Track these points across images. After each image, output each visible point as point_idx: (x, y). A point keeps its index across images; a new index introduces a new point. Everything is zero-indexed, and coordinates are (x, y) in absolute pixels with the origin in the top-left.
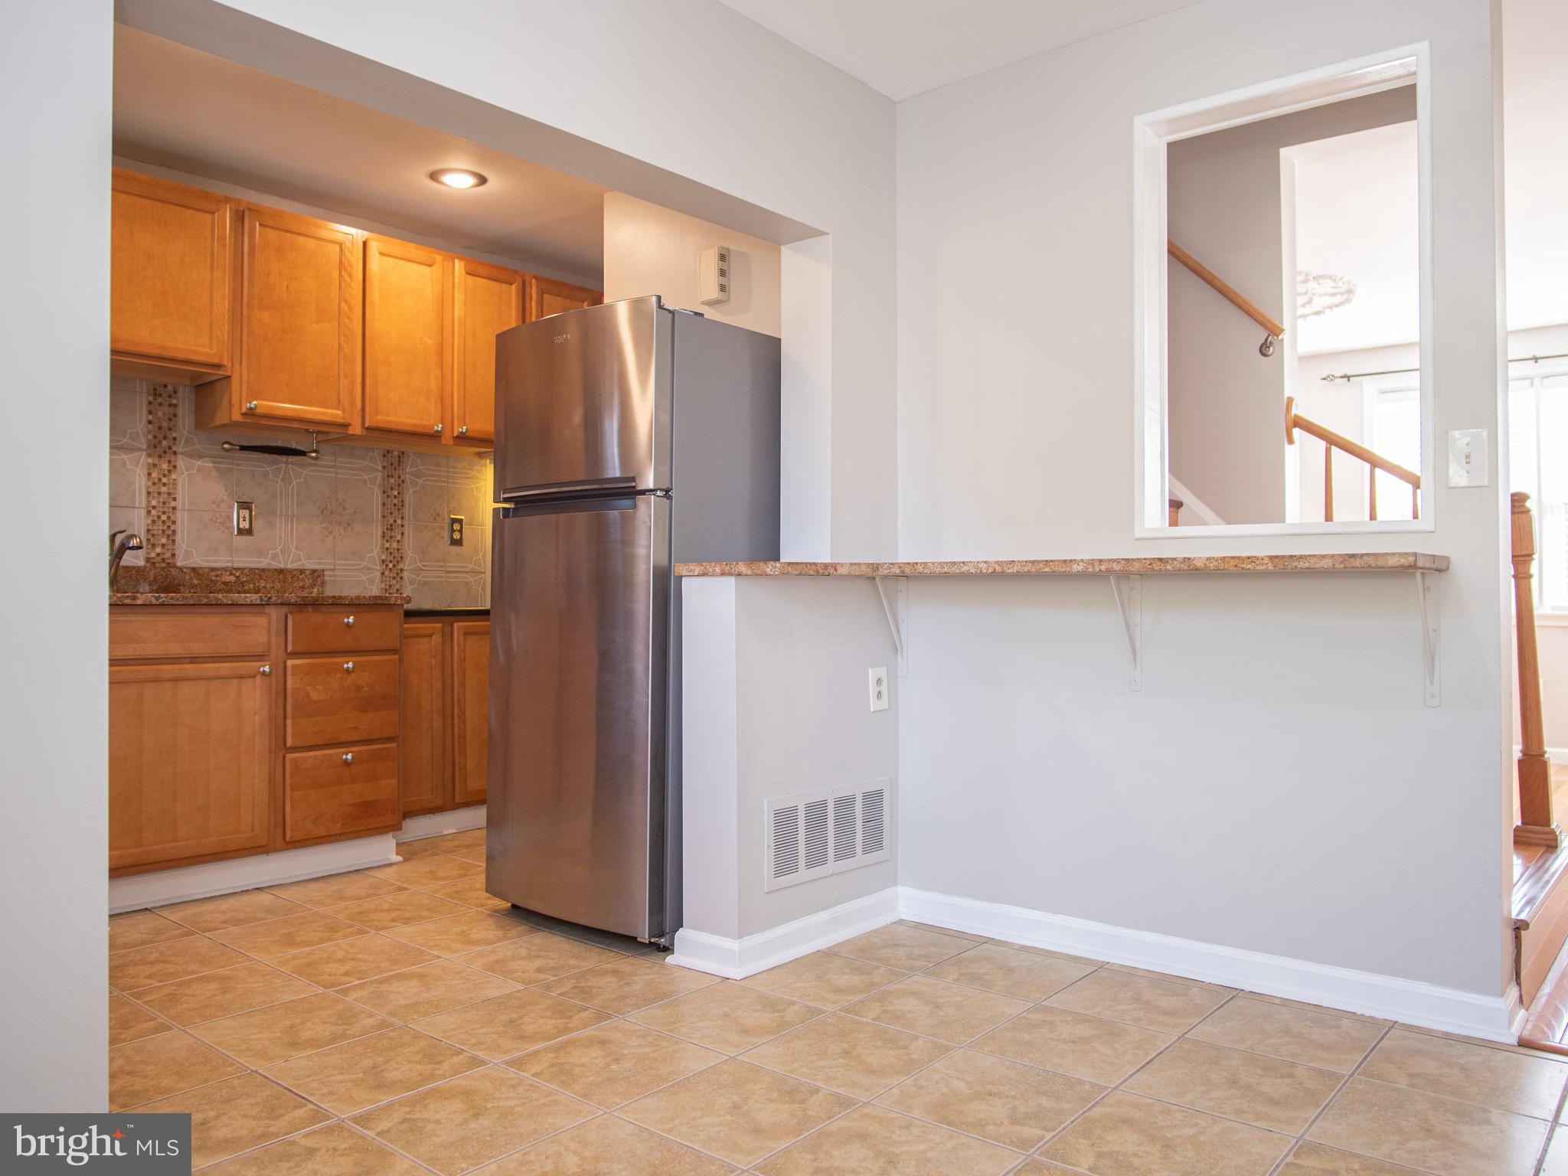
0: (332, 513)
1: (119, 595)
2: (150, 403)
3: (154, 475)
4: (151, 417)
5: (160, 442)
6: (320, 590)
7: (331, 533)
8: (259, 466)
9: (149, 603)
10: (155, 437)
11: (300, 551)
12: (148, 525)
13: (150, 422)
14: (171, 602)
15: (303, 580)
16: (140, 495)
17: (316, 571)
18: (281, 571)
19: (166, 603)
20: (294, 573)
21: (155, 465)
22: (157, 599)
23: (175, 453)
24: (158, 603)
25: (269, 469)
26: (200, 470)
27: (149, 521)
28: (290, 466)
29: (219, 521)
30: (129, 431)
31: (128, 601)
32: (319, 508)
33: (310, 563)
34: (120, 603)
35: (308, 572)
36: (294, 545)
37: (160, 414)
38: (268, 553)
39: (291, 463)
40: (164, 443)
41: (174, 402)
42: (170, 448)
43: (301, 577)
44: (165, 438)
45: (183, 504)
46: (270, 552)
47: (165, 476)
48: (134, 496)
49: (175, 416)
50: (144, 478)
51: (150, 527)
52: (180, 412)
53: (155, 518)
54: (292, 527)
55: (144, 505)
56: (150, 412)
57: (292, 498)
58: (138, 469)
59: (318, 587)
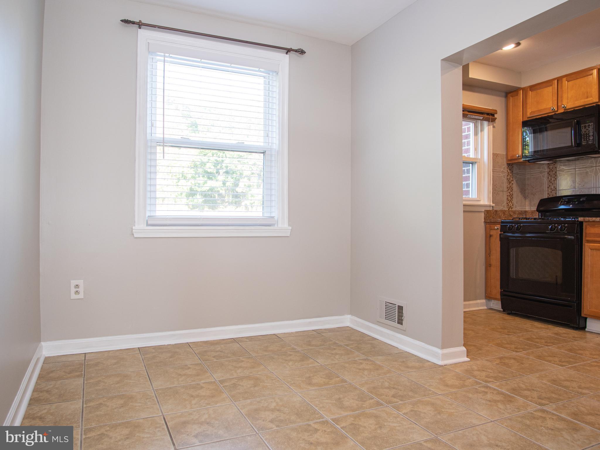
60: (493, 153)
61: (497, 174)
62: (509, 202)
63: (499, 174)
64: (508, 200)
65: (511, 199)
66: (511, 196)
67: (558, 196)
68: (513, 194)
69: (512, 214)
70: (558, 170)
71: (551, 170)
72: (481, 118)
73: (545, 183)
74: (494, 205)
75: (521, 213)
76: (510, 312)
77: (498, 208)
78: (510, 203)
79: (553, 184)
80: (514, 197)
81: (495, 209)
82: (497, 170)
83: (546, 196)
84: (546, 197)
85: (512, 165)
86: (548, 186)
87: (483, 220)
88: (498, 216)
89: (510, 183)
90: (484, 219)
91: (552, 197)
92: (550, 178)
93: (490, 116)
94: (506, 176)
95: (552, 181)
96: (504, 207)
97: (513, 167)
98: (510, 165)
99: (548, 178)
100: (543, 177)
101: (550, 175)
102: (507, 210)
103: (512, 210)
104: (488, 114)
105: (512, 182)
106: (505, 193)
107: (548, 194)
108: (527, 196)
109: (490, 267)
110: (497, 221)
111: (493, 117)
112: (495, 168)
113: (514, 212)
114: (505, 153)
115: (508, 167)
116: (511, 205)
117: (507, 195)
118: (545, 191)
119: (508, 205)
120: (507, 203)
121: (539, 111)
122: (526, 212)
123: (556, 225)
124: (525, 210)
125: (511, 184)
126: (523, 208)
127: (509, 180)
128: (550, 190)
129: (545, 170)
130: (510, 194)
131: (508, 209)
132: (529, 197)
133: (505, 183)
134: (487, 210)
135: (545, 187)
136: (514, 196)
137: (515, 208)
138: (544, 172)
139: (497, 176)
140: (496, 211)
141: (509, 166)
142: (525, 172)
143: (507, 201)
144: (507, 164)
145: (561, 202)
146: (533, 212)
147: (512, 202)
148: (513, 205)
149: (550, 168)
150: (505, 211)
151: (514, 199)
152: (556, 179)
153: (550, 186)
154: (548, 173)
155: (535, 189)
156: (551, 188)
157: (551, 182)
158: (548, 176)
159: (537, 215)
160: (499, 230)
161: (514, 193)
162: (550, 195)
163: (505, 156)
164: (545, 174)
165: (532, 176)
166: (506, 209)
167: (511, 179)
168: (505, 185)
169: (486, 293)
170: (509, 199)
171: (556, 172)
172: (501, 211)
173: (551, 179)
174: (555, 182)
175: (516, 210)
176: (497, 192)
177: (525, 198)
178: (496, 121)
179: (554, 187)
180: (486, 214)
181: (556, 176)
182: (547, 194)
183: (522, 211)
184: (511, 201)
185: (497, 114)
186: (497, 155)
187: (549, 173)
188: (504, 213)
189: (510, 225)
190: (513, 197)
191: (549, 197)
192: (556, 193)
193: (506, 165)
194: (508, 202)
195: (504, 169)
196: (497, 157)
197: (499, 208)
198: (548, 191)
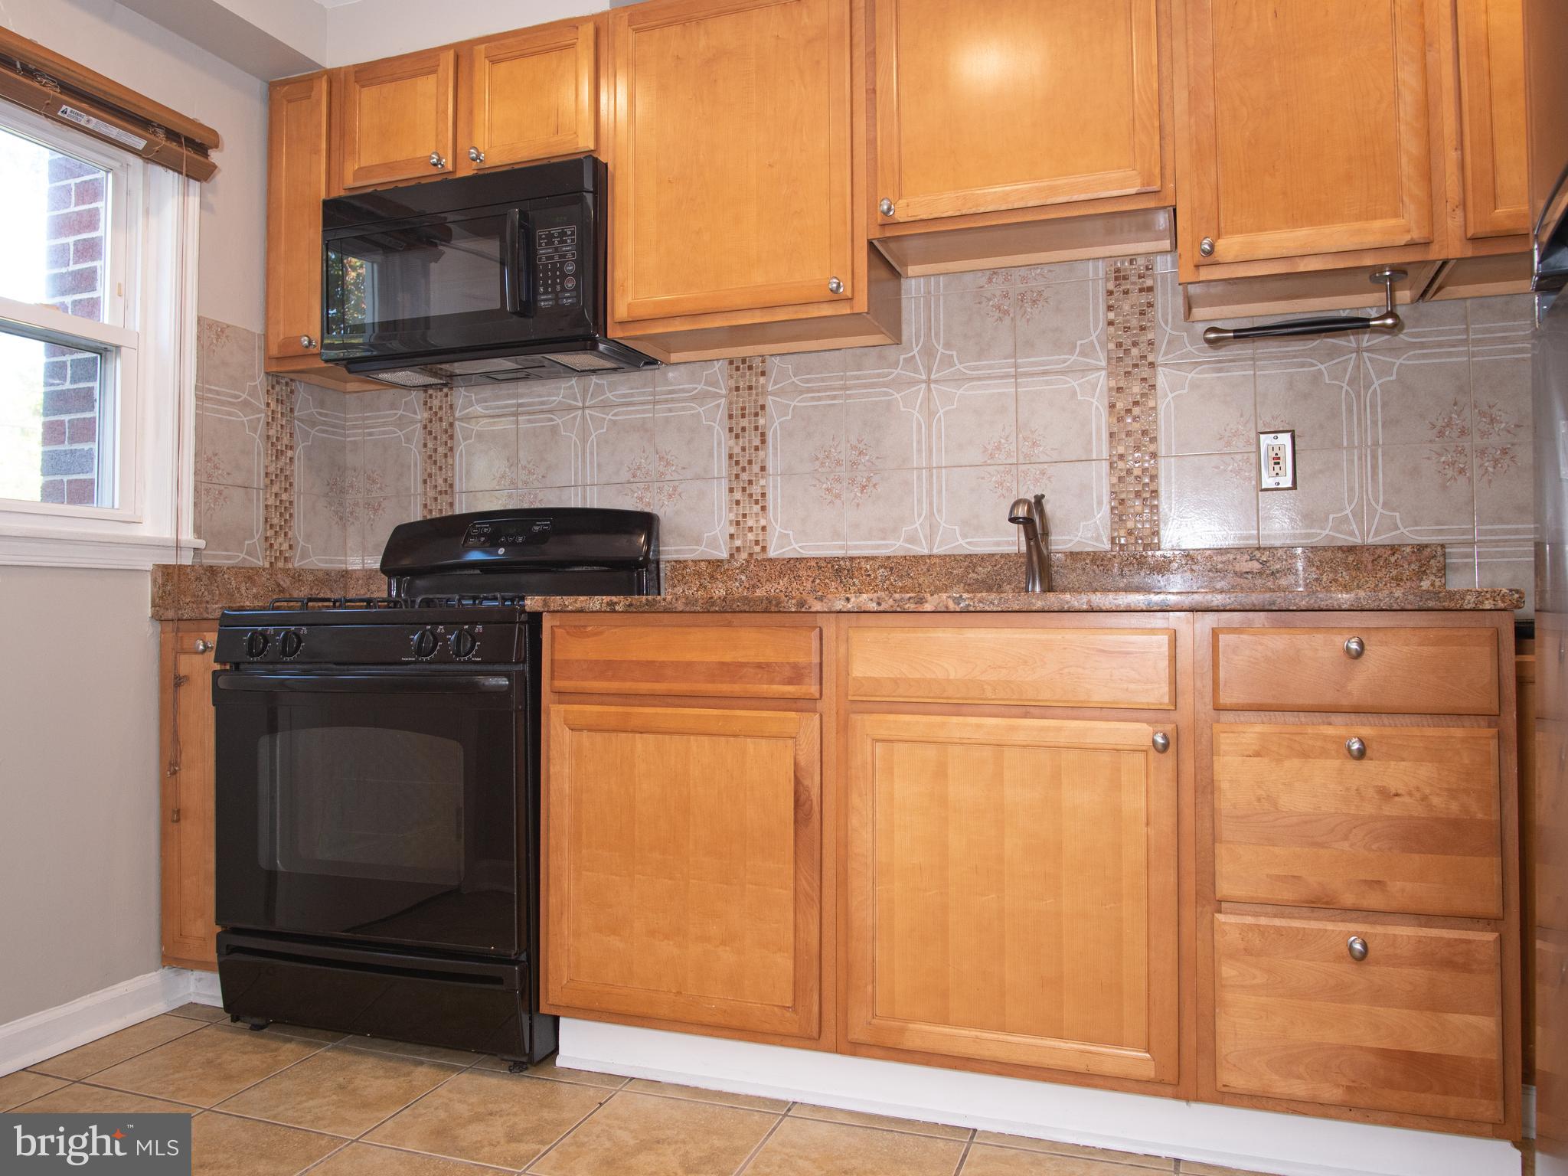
0: (1463, 432)
1: (897, 596)
2: (1110, 293)
3: (1120, 405)
4: (1111, 316)
5: (1127, 352)
6: (1437, 584)
7: (1462, 471)
8: (1303, 365)
9: (944, 609)
10: (1119, 345)
11: (1394, 510)
12: (1113, 485)
13: (1111, 323)
14: (980, 607)
15: (1396, 565)
16: (1099, 439)
17: (1426, 546)
18: (1351, 549)
19: (972, 609)
20: (1378, 552)
21: (1119, 389)
22: (958, 601)
23: (1152, 365)
24: (958, 610)
25: (1322, 367)
26: (1194, 386)
27: (1115, 480)
28: (1365, 354)
29: (1230, 468)
30: (1079, 343)
31: (911, 606)
32: (1434, 426)
33: (1417, 532)
34: (899, 609)
35: (1408, 549)
36: (1381, 501)
37: (1126, 308)
38: (1327, 519)
39: (1368, 350)
40: (1135, 351)
41: (1149, 283)
42: (1144, 357)
43: (1393, 559)
44: (1135, 344)
45: (1169, 446)
46: (1331, 517)
47: (1136, 403)
48: (1090, 442)
49: (1150, 305)
50: (1104, 412)
51: (1117, 489)
52: (1159, 298)
53: (1124, 474)
54: (1374, 467)
55: (1105, 455)
56: (1110, 308)
57: (1374, 413)
58: (1094, 401)
59: (1432, 577)
60: (199, 320)
61: (218, 411)
62: (276, 532)
63: (230, 414)
64: (272, 526)
65: (286, 520)
66: (285, 509)
67: (457, 513)
68: (291, 503)
69: (288, 583)
70: (457, 415)
71: (436, 414)
72: (141, 144)
73: (416, 465)
74: (201, 543)
75: (326, 578)
76: (257, 1021)
77: (219, 558)
78: (281, 539)
79: (441, 468)
80: (299, 513)
81: (207, 562)
82: (218, 393)
83: (416, 515)
84: (419, 519)
85: (287, 384)
86: (426, 477)
87: (149, 611)
88: (223, 591)
89: (279, 454)
90: (154, 605)
91: (438, 516)
92: (430, 445)
93: (181, 147)
94: (261, 425)
95: (439, 457)
96: (249, 553)
97: (292, 392)
98: (278, 383)
99: (425, 445)
100: (408, 440)
101: (430, 433)
102: (267, 565)
103: (290, 566)
104: (172, 135)
105: (290, 453)
106: (259, 494)
107: (425, 506)
108: (351, 513)
109: (178, 821)
110: (206, 616)
111: (202, 159)
112: (208, 382)
113: (297, 577)
114: (257, 328)
115: (273, 387)
116: (285, 546)
117: (266, 506)
118: (414, 495)
119: (271, 544)
120: (266, 539)
121: (390, 166)
122: (345, 574)
123: (441, 629)
124: (343, 566)
125: (283, 460)
126: (331, 562)
127: (273, 444)
128: (431, 493)
129: (415, 413)
130: (281, 501)
131: (271, 563)
132: (357, 518)
133: (259, 454)
134: (166, 567)
135: (414, 480)
136: (299, 509)
137: (302, 558)
138: (413, 422)
139: (220, 420)
140: (212, 571)
141: (277, 388)
142: (346, 420)
143: (266, 530)
144: (267, 373)
145: (469, 536)
146: (369, 575)
147: (286, 534)
148: (291, 547)
149: (431, 408)
150: (256, 570)
151: (295, 522)
152: (451, 449)
153: (430, 475)
154: (425, 427)
155: (380, 489)
156: (433, 483)
157: (435, 462)
158: (425, 439)
159: (382, 589)
160: (212, 654)
161: (299, 498)
162: (431, 511)
163: (258, 343)
164: (414, 431)
165: (371, 434)
166: (261, 562)
167: (286, 440)
168: (258, 461)
169: (163, 941)
170: (275, 521)
171: (451, 425)
172: (236, 570)
173: (435, 450)
174: (450, 461)
175: (306, 567)
176: (216, 486)
177: (342, 520)
178: (219, 178)
179: (445, 480)
180: (160, 581)
181: (451, 437)
182: (419, 508)
183: (327, 573)
184: (283, 530)
185: (217, 146)
186: (222, 331)
187: (429, 425)
188: (250, 578)
189: (255, 633)
190: (291, 515)
191: (429, 517)
192: (451, 505)
193: (260, 380)
194: (270, 533)
195: (253, 393)
196: (218, 337)
197: (229, 558)
198: (425, 493)
